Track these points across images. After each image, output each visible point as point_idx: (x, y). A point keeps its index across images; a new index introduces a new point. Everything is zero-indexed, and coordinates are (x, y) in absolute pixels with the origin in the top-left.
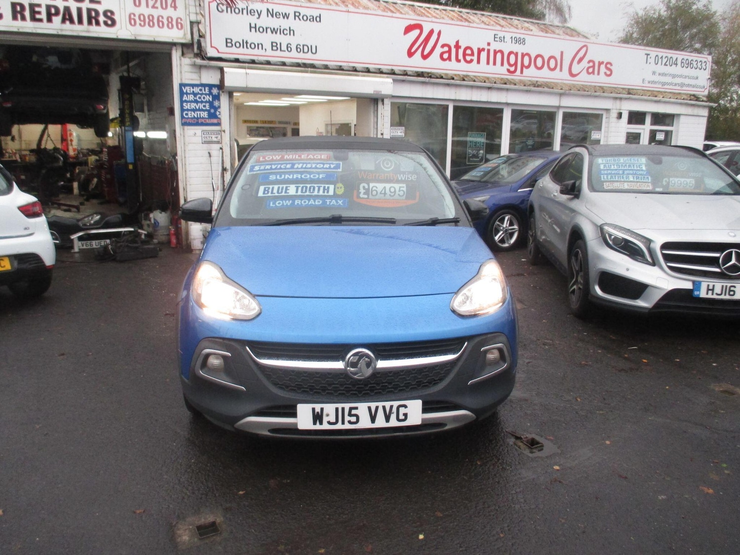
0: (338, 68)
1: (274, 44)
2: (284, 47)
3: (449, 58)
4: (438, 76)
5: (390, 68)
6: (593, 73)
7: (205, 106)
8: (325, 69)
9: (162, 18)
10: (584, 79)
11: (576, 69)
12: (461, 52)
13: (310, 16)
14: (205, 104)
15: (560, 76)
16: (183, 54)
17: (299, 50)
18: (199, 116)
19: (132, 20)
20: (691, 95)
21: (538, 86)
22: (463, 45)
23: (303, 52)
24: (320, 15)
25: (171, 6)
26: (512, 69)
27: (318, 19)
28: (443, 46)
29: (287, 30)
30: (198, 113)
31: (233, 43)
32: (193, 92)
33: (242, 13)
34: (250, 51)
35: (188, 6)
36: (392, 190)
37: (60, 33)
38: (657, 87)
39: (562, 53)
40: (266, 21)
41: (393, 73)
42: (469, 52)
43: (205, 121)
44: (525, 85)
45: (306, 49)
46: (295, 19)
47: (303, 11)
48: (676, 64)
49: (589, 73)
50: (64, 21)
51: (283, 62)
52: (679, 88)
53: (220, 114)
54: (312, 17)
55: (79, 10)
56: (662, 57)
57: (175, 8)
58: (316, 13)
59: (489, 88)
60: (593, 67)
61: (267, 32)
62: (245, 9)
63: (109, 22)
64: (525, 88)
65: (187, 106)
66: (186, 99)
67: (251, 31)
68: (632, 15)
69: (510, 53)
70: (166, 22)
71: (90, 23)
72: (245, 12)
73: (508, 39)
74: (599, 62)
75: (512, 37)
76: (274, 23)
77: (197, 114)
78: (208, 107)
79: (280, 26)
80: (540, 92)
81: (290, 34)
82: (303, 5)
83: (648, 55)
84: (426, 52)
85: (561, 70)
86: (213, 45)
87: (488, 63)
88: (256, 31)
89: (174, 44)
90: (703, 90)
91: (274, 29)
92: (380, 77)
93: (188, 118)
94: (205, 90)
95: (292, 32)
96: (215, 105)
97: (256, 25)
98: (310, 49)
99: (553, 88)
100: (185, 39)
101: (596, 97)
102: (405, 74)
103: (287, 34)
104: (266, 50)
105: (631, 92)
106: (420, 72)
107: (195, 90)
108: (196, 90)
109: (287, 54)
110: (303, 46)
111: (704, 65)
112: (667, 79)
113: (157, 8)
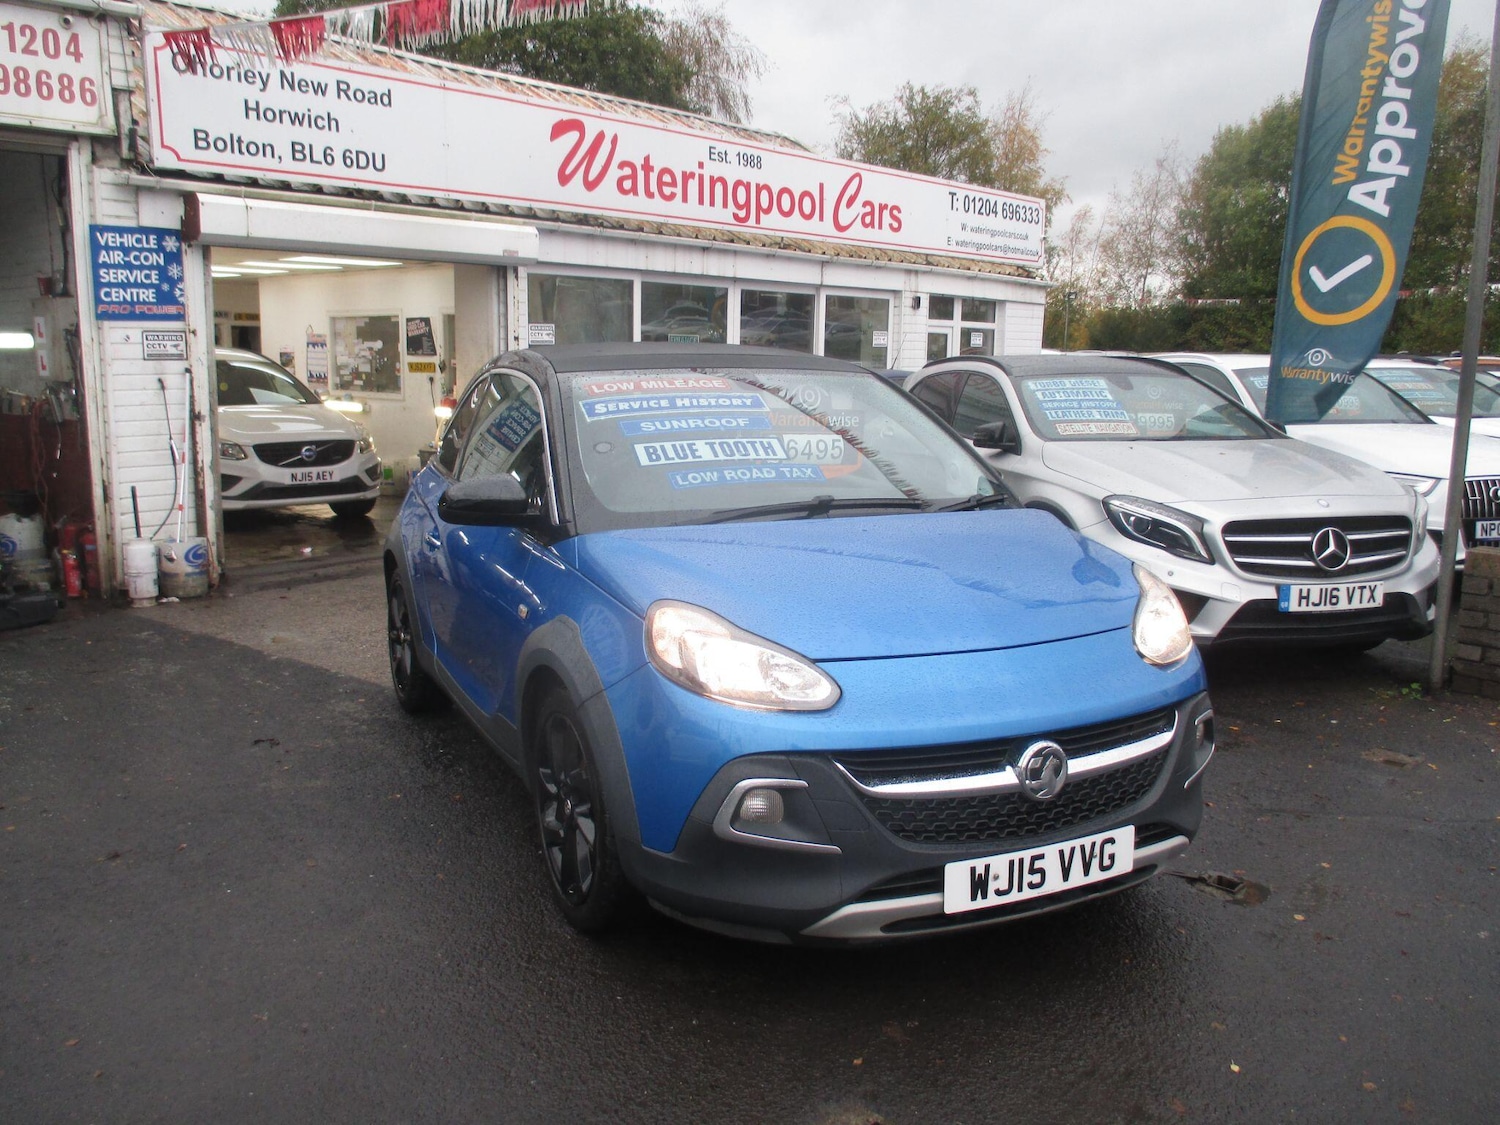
0: (428, 202)
1: (298, 148)
2: (318, 155)
3: (634, 190)
4: (615, 224)
5: (527, 204)
6: (872, 224)
7: (148, 277)
8: (401, 203)
9: (49, 76)
10: (858, 234)
11: (845, 216)
12: (653, 177)
13: (369, 93)
14: (147, 272)
15: (820, 229)
16: (94, 160)
17: (348, 162)
18: (135, 299)
20: (1018, 267)
21: (786, 247)
22: (657, 164)
23: (358, 166)
24: (389, 91)
25: (67, 52)
26: (742, 214)
27: (386, 100)
28: (622, 165)
29: (323, 119)
30: (135, 291)
31: (211, 140)
32: (122, 243)
33: (229, 78)
34: (247, 160)
35: (106, 54)
36: (822, 446)
38: (970, 253)
39: (821, 186)
40: (277, 97)
41: (530, 215)
42: (667, 178)
43: (149, 309)
44: (764, 245)
45: (363, 161)
46: (339, 96)
47: (355, 82)
48: (996, 213)
49: (865, 225)
51: (315, 185)
52: (1002, 254)
53: (182, 295)
54: (373, 95)
56: (974, 199)
57: (78, 56)
58: (380, 87)
59: (705, 249)
60: (872, 213)
61: (281, 121)
62: (233, 68)
64: (766, 250)
65: (107, 276)
66: (107, 259)
67: (247, 116)
68: (849, 119)
69: (738, 183)
70: (56, 87)
72: (234, 74)
73: (732, 157)
74: (880, 205)
75: (739, 154)
76: (297, 102)
77: (132, 293)
78: (154, 279)
79: (309, 110)
80: (789, 259)
81: (330, 128)
82: (355, 67)
83: (953, 194)
84: (593, 175)
85: (821, 218)
86: (165, 144)
87: (701, 202)
88: (258, 117)
89: (74, 137)
90: (1036, 258)
91: (296, 115)
92: (511, 223)
93: (112, 303)
94: (148, 242)
95: (333, 123)
96: (171, 274)
97: (257, 103)
98: (371, 160)
99: (810, 251)
100: (102, 125)
101: (878, 268)
102: (554, 217)
104: (280, 158)
105: (930, 259)
106: (581, 214)
107: (125, 240)
108: (129, 240)
109: (323, 169)
110: (357, 153)
111: (1034, 214)
112: (985, 239)
113: (35, 53)
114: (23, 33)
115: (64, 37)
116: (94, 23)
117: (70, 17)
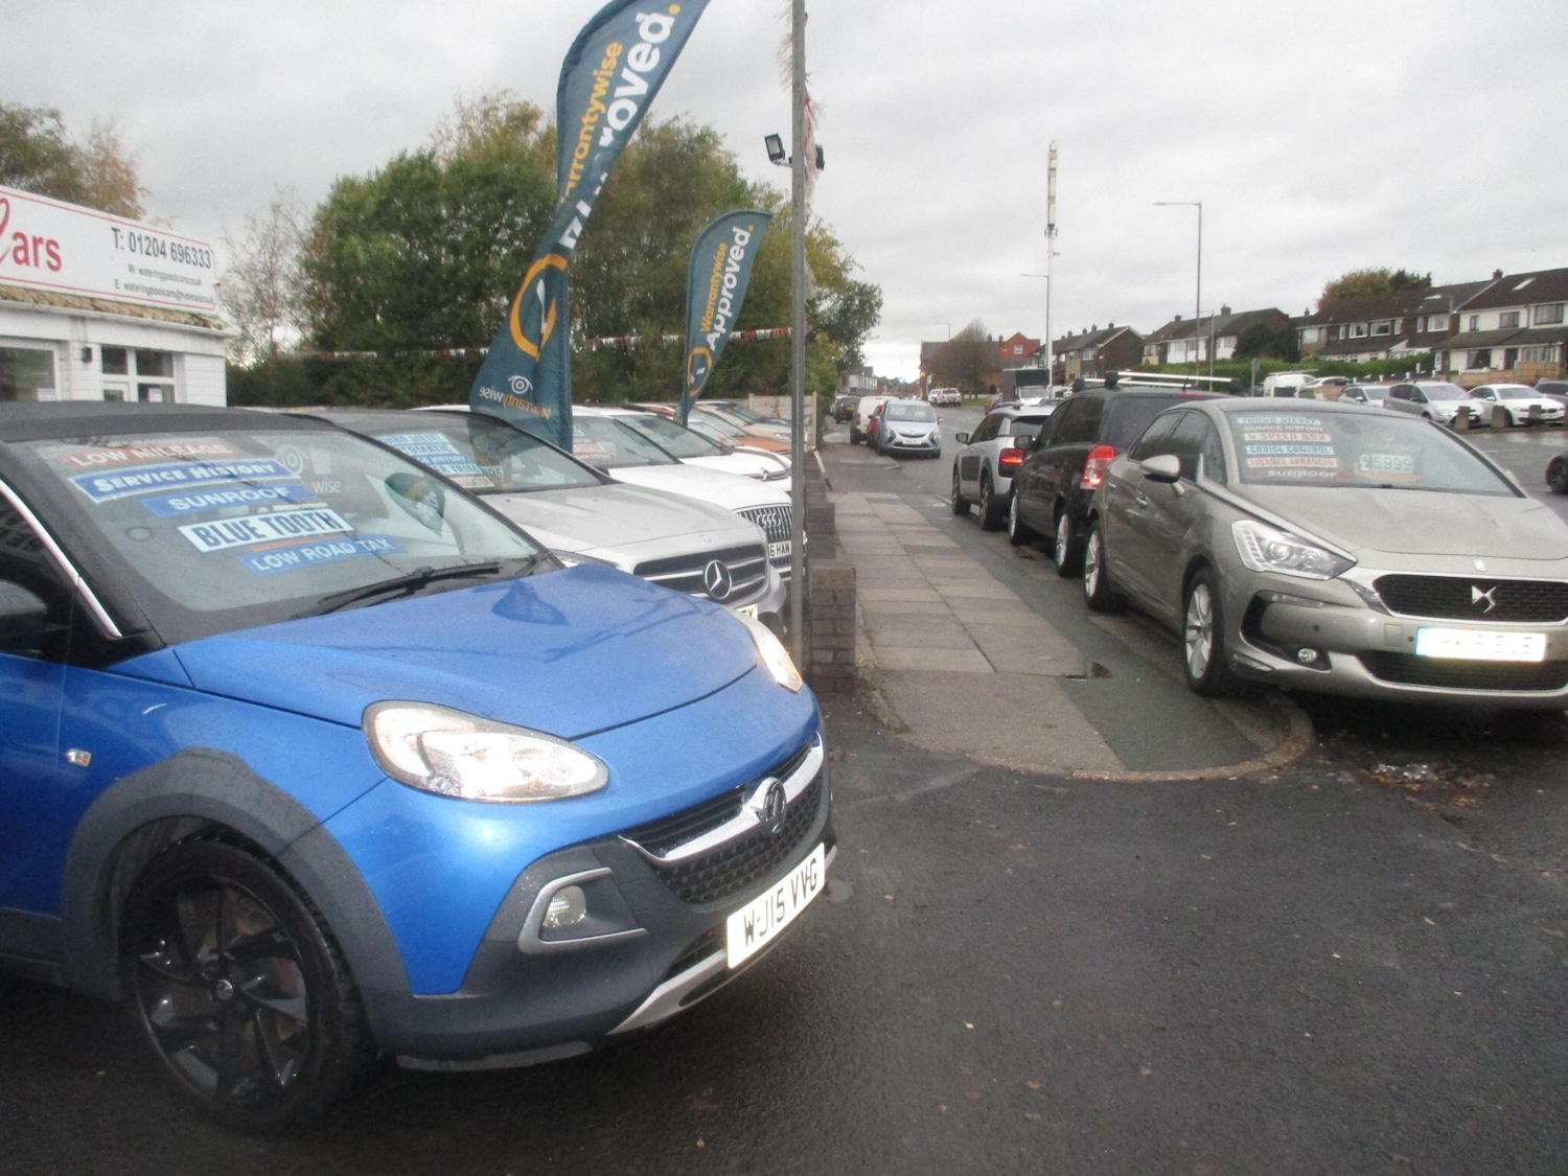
6: (26, 260)
10: (12, 272)
20: (192, 316)
38: (140, 298)
48: (164, 253)
52: (175, 301)
56: (140, 239)
60: (24, 248)
83: (115, 230)
90: (211, 306)
101: (40, 313)
105: (97, 304)
111: (205, 257)
112: (155, 283)
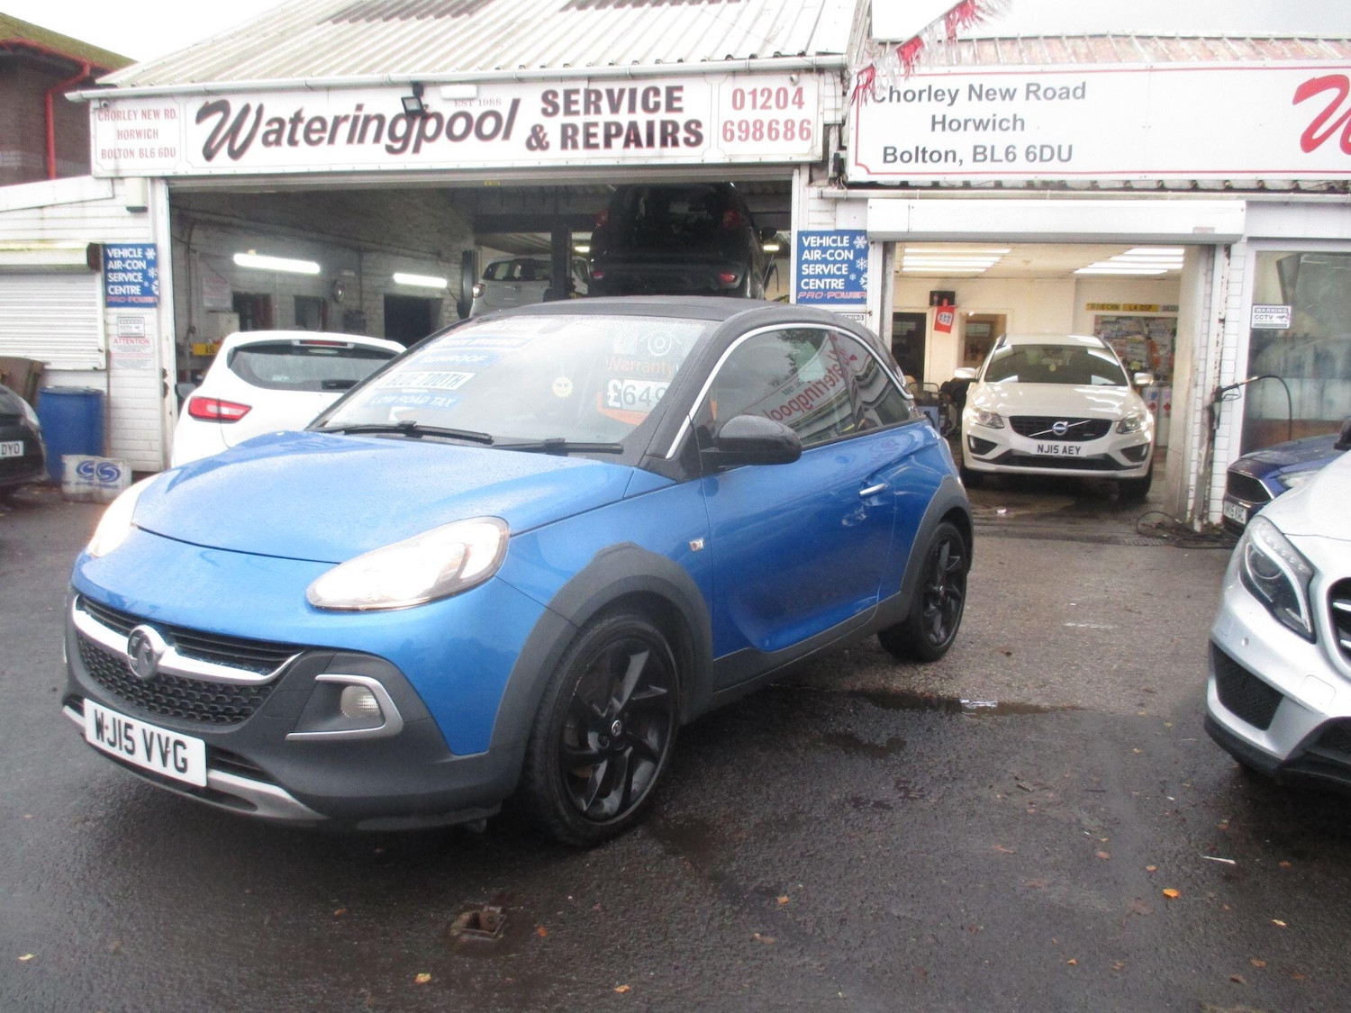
0: (1121, 185)
1: (980, 150)
2: (1000, 154)
5: (1253, 176)
8: (1092, 190)
9: (777, 123)
13: (1062, 89)
14: (840, 266)
16: (811, 180)
17: (1031, 157)
18: (828, 287)
19: (727, 134)
23: (1042, 159)
24: (1084, 84)
25: (793, 102)
27: (1079, 93)
29: (1008, 121)
30: (828, 280)
31: (898, 154)
32: (821, 244)
33: (920, 99)
34: (930, 167)
35: (821, 98)
37: (621, 163)
40: (966, 108)
41: (1259, 188)
43: (838, 295)
45: (1047, 154)
46: (1028, 98)
47: (1045, 81)
50: (627, 145)
51: (996, 182)
53: (865, 283)
54: (1065, 91)
55: (650, 125)
58: (1072, 82)
61: (965, 129)
62: (925, 91)
63: (693, 139)
65: (808, 270)
66: (808, 257)
67: (933, 129)
70: (782, 129)
71: (664, 143)
72: (925, 95)
76: (982, 109)
77: (825, 283)
78: (844, 271)
79: (994, 115)
81: (1014, 128)
82: (1047, 68)
86: (858, 161)
88: (944, 129)
89: (795, 165)
91: (981, 121)
93: (809, 290)
94: (842, 242)
95: (1019, 123)
96: (858, 266)
97: (944, 117)
98: (1056, 153)
100: (812, 154)
102: (1294, 188)
103: (1008, 128)
104: (961, 161)
107: (823, 241)
108: (827, 241)
109: (1005, 166)
110: (1042, 147)
113: (770, 107)
114: (762, 94)
115: (792, 91)
116: (815, 76)
117: (794, 76)
